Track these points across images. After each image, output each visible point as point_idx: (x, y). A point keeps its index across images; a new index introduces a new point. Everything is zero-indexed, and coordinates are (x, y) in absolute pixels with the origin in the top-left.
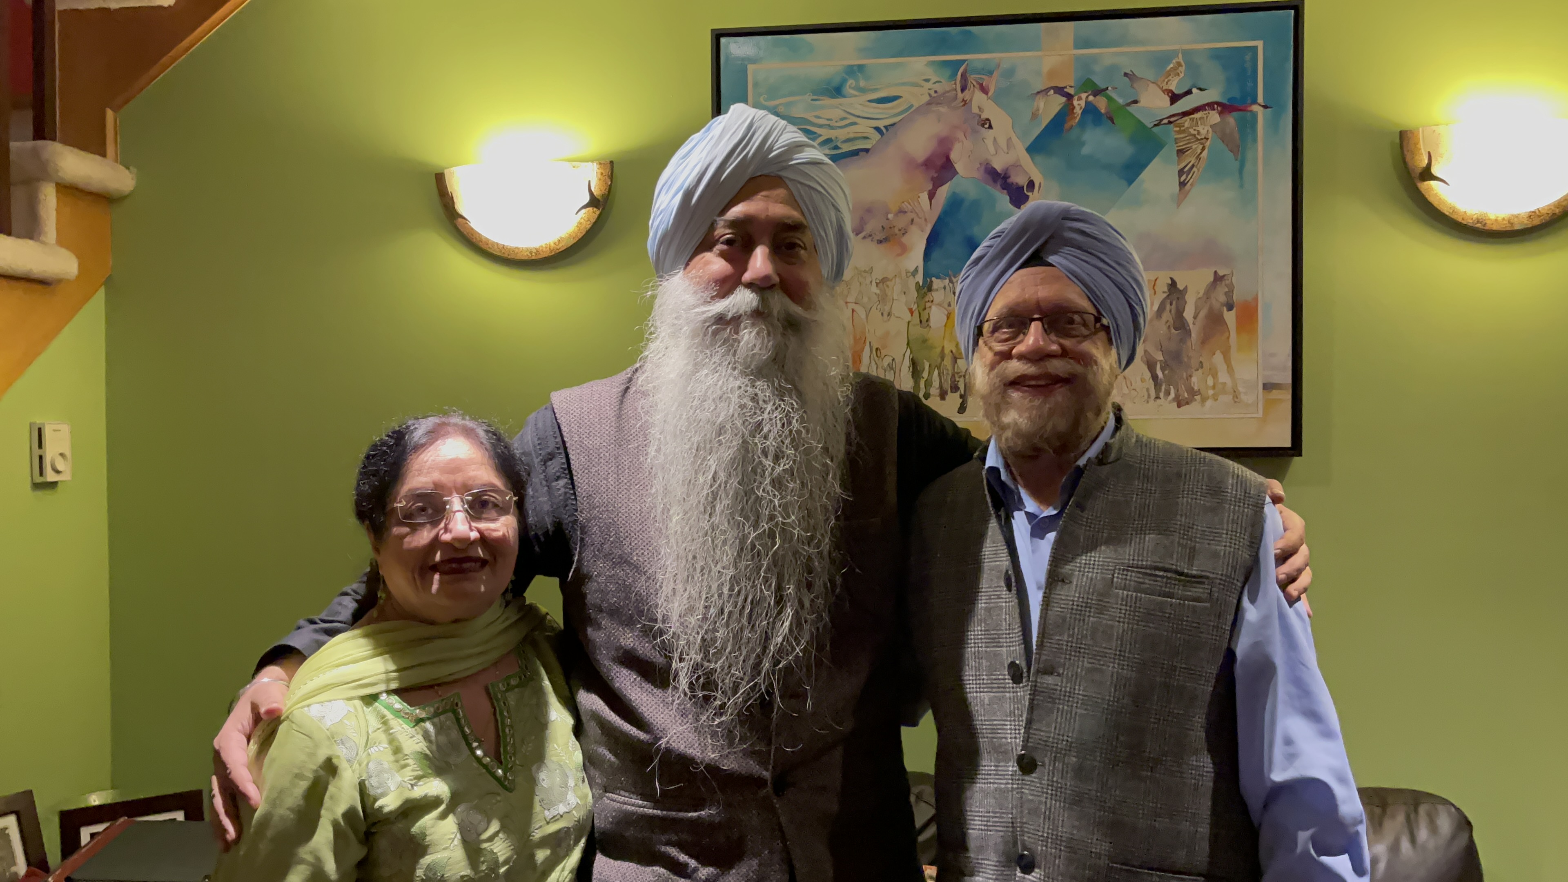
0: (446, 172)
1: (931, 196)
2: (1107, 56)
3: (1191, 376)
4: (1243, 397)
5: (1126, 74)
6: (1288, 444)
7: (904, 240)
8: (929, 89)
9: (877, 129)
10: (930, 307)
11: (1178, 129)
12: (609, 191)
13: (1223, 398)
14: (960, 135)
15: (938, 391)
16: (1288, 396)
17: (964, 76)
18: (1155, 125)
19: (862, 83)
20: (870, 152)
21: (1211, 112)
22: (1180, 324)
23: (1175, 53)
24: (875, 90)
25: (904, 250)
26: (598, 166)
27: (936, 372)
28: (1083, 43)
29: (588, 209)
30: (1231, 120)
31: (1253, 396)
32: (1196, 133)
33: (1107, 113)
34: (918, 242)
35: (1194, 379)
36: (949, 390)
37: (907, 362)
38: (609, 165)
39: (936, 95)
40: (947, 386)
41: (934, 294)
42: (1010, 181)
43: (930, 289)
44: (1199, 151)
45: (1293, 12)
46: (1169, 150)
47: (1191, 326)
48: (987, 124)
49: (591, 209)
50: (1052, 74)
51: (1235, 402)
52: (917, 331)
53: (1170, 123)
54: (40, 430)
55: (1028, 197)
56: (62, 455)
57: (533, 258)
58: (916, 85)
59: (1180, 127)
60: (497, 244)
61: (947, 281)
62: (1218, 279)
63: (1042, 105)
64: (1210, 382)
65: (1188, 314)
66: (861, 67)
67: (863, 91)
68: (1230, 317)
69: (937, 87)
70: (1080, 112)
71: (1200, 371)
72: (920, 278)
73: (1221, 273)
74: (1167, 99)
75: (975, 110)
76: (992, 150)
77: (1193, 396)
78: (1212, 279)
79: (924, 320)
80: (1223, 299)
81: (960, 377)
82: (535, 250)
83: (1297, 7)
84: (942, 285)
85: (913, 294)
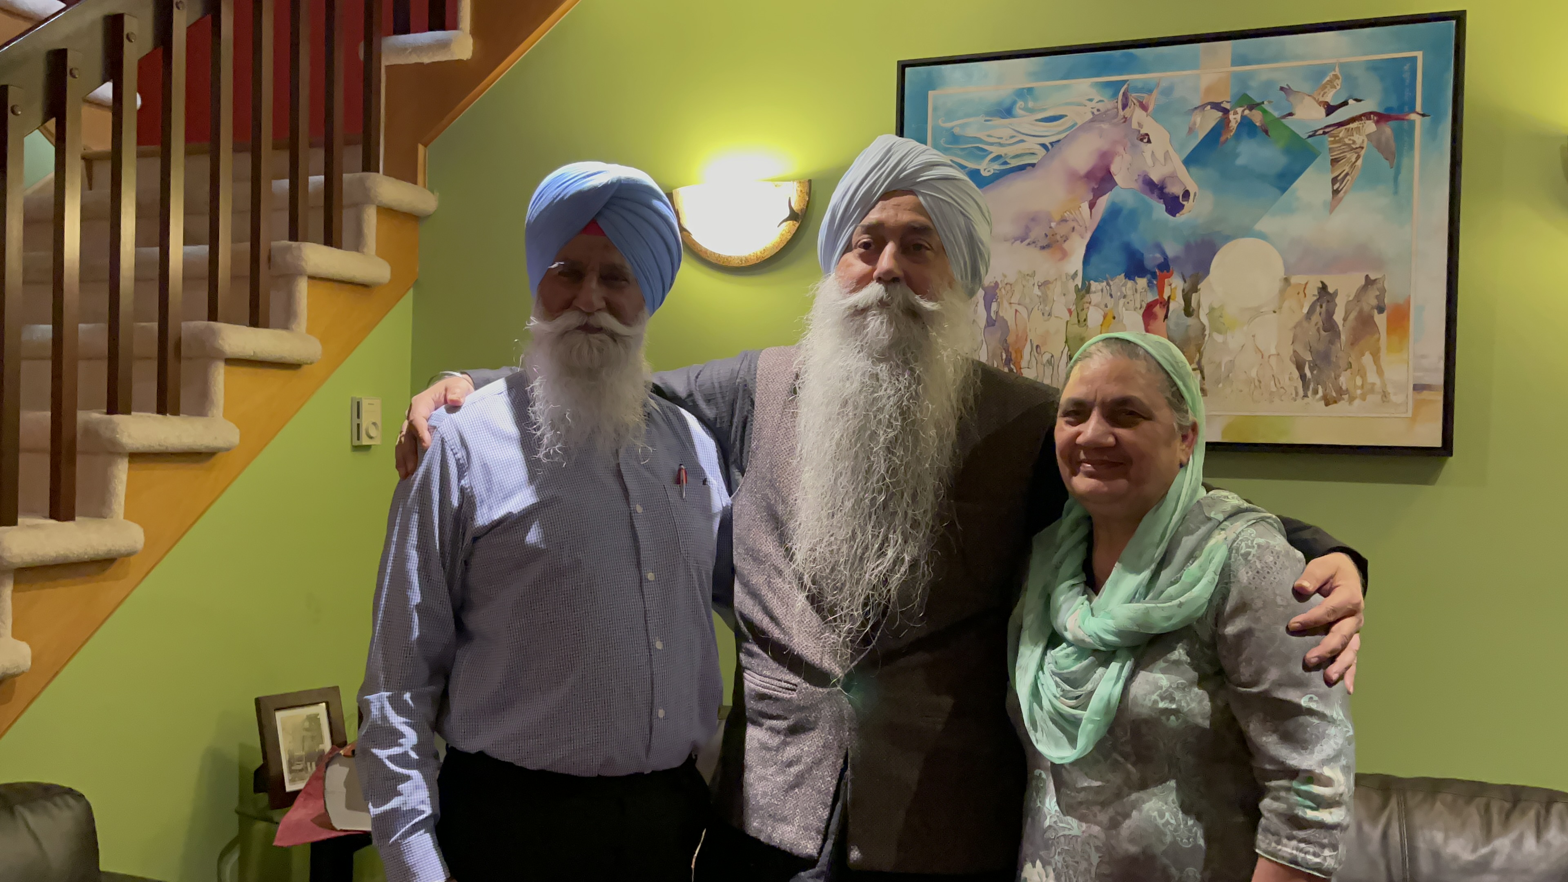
0: (674, 191)
1: (1092, 205)
2: (1263, 72)
3: (1339, 376)
4: (1393, 398)
5: (1282, 89)
6: (1439, 444)
7: (1066, 246)
9: (1044, 146)
10: (1088, 308)
11: (1333, 139)
12: (807, 207)
14: (1120, 149)
16: (1440, 397)
17: (1125, 95)
18: (1310, 136)
19: (1031, 104)
20: (1036, 166)
21: (1368, 122)
22: (1329, 326)
23: (1332, 67)
24: (1044, 110)
25: (1064, 255)
26: (798, 185)
28: (1239, 60)
29: (789, 222)
30: (1388, 129)
31: (1403, 398)
32: (1351, 142)
33: (1262, 125)
34: (1078, 247)
35: (1342, 379)
38: (807, 183)
39: (1098, 113)
41: (1092, 295)
42: (1167, 190)
43: (1088, 291)
44: (1354, 160)
45: (1454, 22)
46: (1323, 160)
47: (1341, 328)
48: (1145, 138)
49: (791, 222)
50: (1209, 90)
51: (1384, 402)
52: (1075, 329)
53: (1324, 133)
54: (358, 403)
55: (1183, 206)
56: (374, 424)
57: (743, 265)
58: (1080, 104)
59: (1335, 137)
60: (714, 253)
61: (1105, 284)
62: (1369, 282)
63: (1198, 120)
64: (1359, 381)
65: (1338, 317)
66: (1030, 90)
67: (1031, 111)
68: (1381, 320)
69: (1100, 106)
70: (1236, 126)
71: (1349, 370)
72: (1079, 281)
73: (1372, 277)
74: (1322, 111)
75: (1135, 125)
76: (1150, 163)
77: (1341, 395)
78: (1363, 282)
79: (1082, 320)
80: (1374, 302)
82: (744, 259)
83: (1459, 18)
84: (1100, 288)
85: (1073, 296)
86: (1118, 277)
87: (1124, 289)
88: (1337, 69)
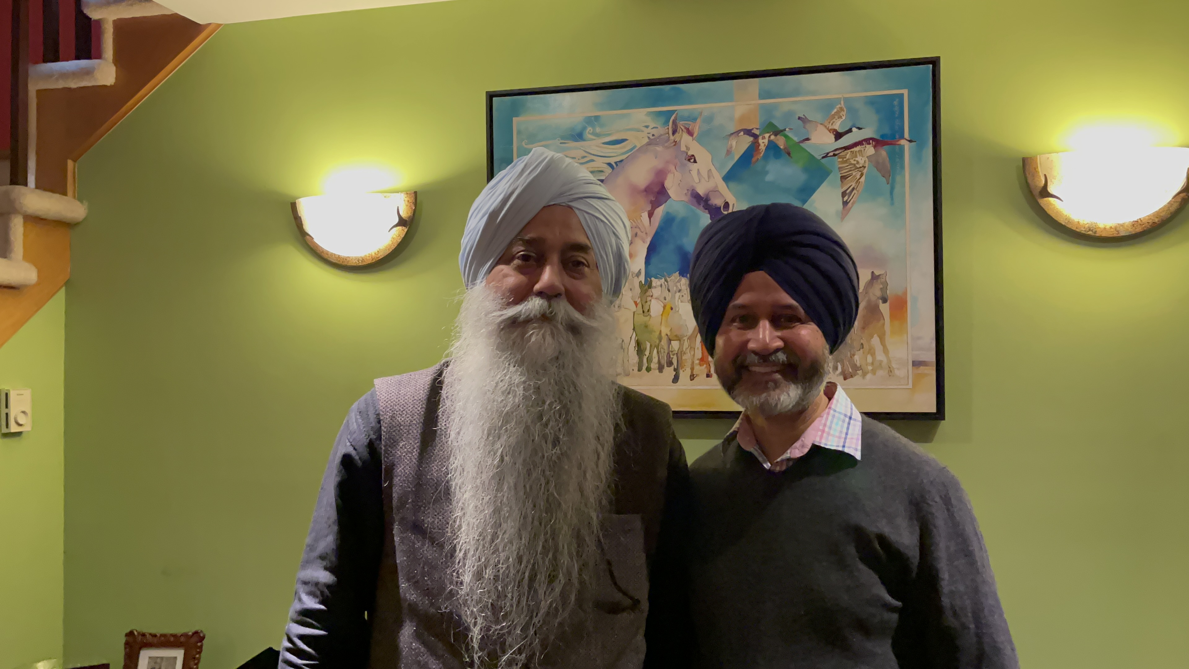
0: (297, 201)
1: (650, 215)
2: (785, 104)
3: (854, 355)
4: (897, 372)
5: (799, 118)
6: (934, 410)
8: (648, 133)
9: (610, 164)
10: (651, 300)
11: (841, 160)
12: (414, 214)
13: (880, 373)
14: (672, 168)
15: (657, 365)
16: (932, 372)
17: (674, 122)
18: (823, 157)
19: (598, 130)
21: (868, 146)
23: (838, 101)
24: (609, 135)
26: (406, 196)
27: (655, 351)
28: (765, 94)
29: (398, 228)
30: (884, 152)
31: (904, 372)
32: (855, 162)
33: (785, 148)
34: (641, 250)
36: (666, 365)
37: (633, 343)
38: (413, 195)
39: (653, 137)
40: (664, 361)
41: (653, 290)
42: (710, 202)
43: (650, 287)
44: (858, 177)
45: (931, 66)
46: (834, 177)
48: (692, 159)
49: (400, 227)
50: (742, 119)
51: (890, 376)
52: (641, 319)
53: (834, 155)
54: (6, 394)
56: (24, 412)
57: (360, 264)
58: (638, 130)
59: (843, 158)
60: (335, 254)
61: (663, 280)
62: (874, 277)
63: (734, 143)
64: (870, 359)
66: (597, 118)
67: (598, 135)
68: (885, 308)
69: (654, 131)
70: (764, 148)
71: (861, 350)
72: (642, 278)
73: (877, 273)
74: (832, 137)
75: (683, 148)
76: (696, 180)
77: (856, 371)
78: (870, 277)
79: (646, 310)
80: (878, 293)
81: (673, 355)
82: (361, 259)
83: (935, 62)
84: (659, 283)
85: (638, 290)
86: (674, 274)
87: (678, 284)
88: (842, 102)
